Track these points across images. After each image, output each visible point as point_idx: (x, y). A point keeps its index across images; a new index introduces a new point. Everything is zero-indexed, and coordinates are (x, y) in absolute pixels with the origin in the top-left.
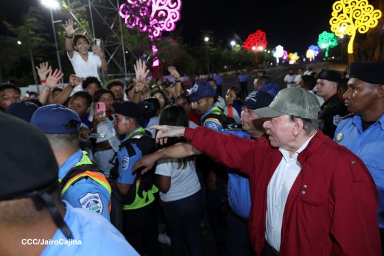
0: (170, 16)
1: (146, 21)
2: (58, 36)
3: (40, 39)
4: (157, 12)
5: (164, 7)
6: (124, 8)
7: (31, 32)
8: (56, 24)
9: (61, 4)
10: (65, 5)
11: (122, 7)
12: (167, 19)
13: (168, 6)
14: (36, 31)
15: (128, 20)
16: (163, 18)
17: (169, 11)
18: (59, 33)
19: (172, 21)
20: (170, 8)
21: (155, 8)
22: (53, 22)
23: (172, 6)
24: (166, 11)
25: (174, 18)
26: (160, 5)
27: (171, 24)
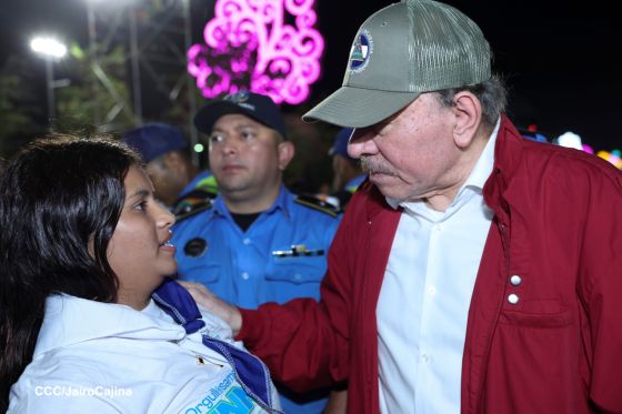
0: (297, 71)
1: (244, 81)
2: (58, 113)
3: (22, 119)
4: (271, 63)
5: (286, 53)
6: (200, 55)
7: (6, 105)
8: (56, 89)
9: (69, 48)
10: (77, 52)
11: (193, 52)
12: (290, 78)
13: (294, 51)
14: (16, 104)
15: (207, 80)
16: (282, 75)
17: (296, 60)
18: (62, 107)
19: (303, 82)
20: (299, 54)
21: (266, 53)
22: (52, 84)
23: (304, 49)
24: (289, 62)
25: (305, 74)
26: (278, 47)
27: (299, 89)
